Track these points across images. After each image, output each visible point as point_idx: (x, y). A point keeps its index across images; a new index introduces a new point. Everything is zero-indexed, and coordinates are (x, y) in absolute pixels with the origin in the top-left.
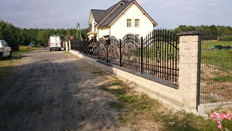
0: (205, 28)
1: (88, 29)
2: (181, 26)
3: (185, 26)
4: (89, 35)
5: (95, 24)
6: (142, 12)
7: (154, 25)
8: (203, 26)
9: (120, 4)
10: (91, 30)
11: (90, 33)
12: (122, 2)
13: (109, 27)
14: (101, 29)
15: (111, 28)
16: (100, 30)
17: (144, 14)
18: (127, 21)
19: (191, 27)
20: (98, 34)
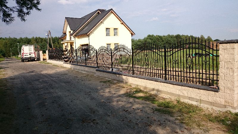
0: (172, 37)
1: (62, 38)
2: (149, 36)
3: (153, 35)
4: (64, 43)
5: (70, 32)
6: (121, 21)
7: (132, 34)
8: (169, 35)
9: (96, 13)
10: (65, 38)
11: (65, 42)
12: (98, 11)
13: (88, 36)
14: (78, 38)
15: (91, 36)
16: (76, 39)
17: (122, 23)
18: (106, 30)
19: (159, 36)
20: (74, 43)
